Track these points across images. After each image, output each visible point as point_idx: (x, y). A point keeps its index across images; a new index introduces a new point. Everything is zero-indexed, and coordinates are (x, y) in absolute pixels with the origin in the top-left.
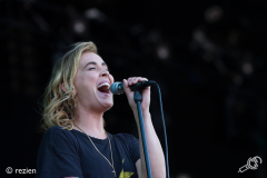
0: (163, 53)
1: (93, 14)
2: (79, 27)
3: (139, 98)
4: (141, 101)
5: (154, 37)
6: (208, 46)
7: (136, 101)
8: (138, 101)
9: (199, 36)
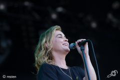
0: (94, 25)
1: (60, 9)
2: (54, 16)
3: (83, 48)
4: (84, 50)
5: (89, 18)
6: (115, 20)
7: (82, 50)
8: (83, 50)
9: (110, 16)
